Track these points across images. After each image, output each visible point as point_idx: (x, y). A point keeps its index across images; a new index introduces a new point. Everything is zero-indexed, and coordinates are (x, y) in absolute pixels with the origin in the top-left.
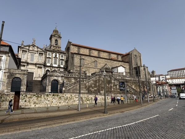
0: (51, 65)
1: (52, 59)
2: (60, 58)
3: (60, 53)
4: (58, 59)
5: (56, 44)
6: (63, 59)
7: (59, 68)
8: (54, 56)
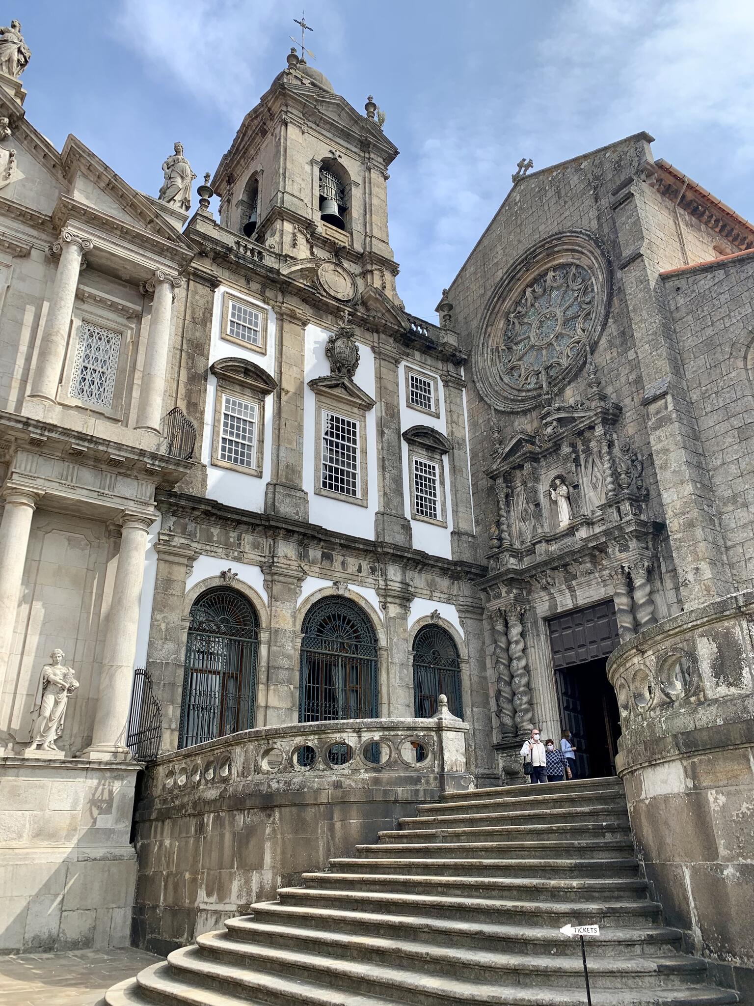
0: (286, 508)
1: (299, 409)
2: (393, 414)
3: (390, 346)
4: (372, 418)
5: (333, 209)
6: (440, 426)
7: (394, 573)
8: (324, 370)
